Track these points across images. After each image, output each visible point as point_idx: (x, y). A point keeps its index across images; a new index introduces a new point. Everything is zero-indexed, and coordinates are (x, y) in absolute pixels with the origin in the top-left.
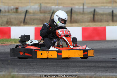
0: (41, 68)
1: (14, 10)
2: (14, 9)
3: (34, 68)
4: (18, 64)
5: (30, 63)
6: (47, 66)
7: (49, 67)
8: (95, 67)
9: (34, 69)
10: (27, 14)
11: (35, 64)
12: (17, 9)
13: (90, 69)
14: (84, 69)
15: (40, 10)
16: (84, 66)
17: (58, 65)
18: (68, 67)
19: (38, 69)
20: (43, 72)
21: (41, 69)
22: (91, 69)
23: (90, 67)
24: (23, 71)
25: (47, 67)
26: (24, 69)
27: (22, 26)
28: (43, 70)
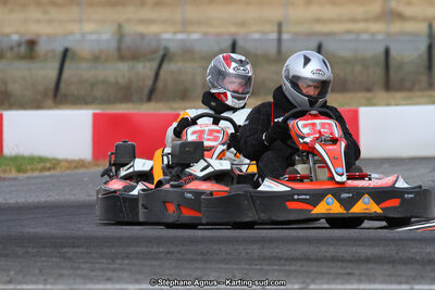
0: (105, 266)
1: (23, 49)
2: (19, 45)
3: (76, 265)
4: (20, 251)
5: (65, 247)
6: (127, 257)
7: (136, 262)
8: (308, 259)
9: (76, 269)
10: (67, 64)
11: (80, 250)
12: (32, 44)
13: (287, 268)
14: (265, 267)
15: (119, 49)
16: (264, 259)
17: (168, 253)
18: (205, 261)
19: (93, 270)
20: (109, 279)
21: (103, 270)
22: (293, 268)
23: (286, 259)
24: (34, 279)
25: (127, 262)
26: (37, 271)
27: (50, 108)
28: (109, 274)
